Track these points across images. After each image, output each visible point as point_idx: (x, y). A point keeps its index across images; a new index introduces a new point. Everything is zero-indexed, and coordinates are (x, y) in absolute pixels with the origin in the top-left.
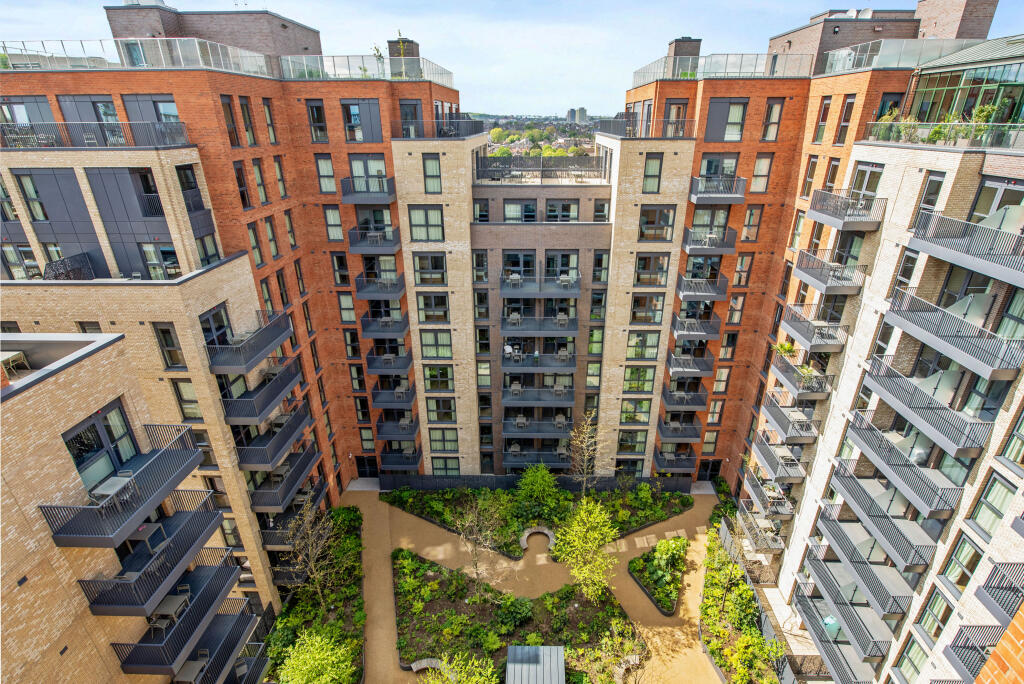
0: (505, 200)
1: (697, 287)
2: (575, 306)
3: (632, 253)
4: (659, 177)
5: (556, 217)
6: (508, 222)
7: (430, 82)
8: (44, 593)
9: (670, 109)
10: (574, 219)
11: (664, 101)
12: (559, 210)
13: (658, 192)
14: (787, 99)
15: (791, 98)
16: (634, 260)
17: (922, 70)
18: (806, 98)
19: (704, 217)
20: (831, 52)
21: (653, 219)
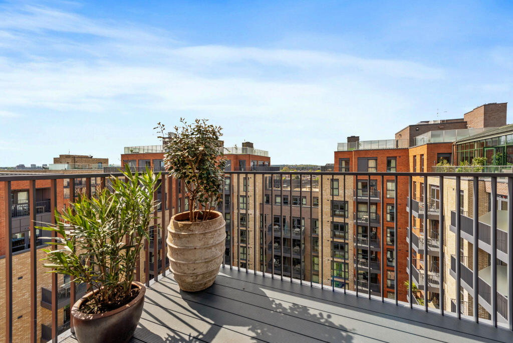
0: (276, 195)
1: (364, 242)
2: (304, 244)
3: (328, 221)
4: (338, 189)
5: (297, 203)
6: (277, 204)
7: (249, 155)
8: (26, 325)
9: (341, 163)
10: (304, 205)
11: (338, 159)
12: (298, 201)
13: (338, 195)
14: (398, 157)
15: (400, 157)
16: (330, 225)
17: (457, 143)
18: (408, 156)
19: (363, 208)
20: (417, 137)
21: (338, 207)
